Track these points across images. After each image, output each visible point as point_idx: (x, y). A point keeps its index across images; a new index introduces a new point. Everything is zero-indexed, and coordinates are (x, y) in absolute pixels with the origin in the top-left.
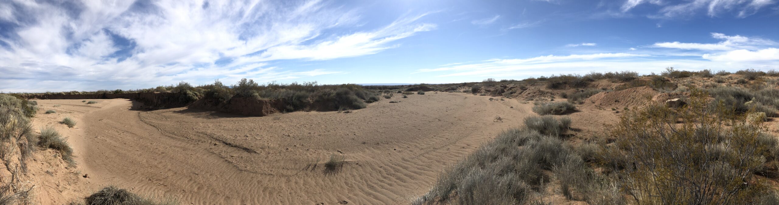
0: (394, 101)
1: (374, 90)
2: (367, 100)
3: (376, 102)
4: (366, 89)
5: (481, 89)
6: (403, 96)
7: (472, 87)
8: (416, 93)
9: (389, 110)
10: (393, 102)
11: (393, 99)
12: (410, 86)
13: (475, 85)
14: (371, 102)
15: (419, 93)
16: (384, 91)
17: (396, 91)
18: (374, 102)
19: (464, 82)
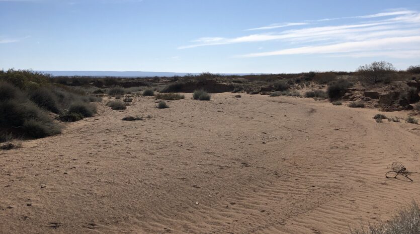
0: (134, 116)
1: (83, 89)
2: (64, 114)
3: (88, 119)
4: (62, 85)
5: (354, 90)
6: (157, 104)
7: (330, 83)
8: (189, 95)
9: (120, 138)
10: (131, 119)
11: (130, 111)
12: (176, 78)
13: (336, 80)
14: (74, 119)
15: (196, 98)
16: (108, 89)
17: (140, 90)
18: (82, 118)
19: (308, 72)
